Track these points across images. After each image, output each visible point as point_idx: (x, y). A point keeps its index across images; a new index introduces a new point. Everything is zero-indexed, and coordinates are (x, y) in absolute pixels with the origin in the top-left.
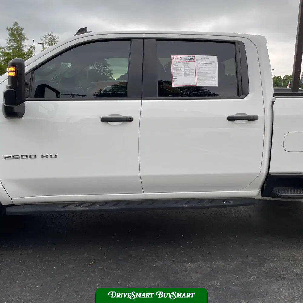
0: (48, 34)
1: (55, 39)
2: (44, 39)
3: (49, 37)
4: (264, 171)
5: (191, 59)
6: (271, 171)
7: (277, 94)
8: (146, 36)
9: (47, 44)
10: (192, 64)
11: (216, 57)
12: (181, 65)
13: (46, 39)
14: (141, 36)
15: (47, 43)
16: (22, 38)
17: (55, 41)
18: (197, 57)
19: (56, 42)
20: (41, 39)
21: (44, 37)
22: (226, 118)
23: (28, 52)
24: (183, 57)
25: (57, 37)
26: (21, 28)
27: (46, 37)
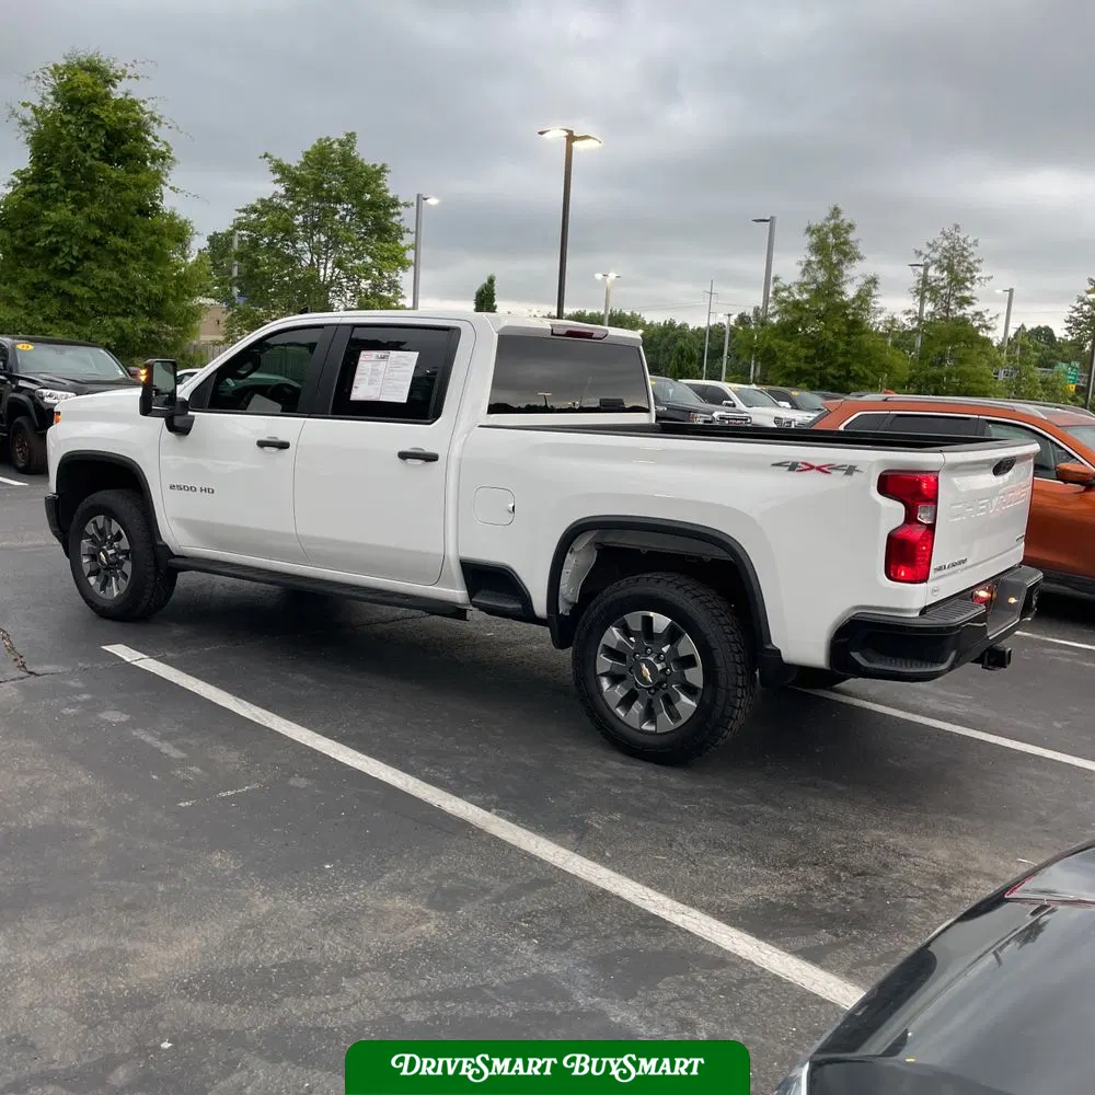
0: (943, 233)
1: (964, 249)
2: (927, 251)
3: (946, 243)
9: (934, 267)
13: (935, 250)
15: (934, 262)
16: (845, 254)
17: (962, 255)
19: (966, 257)
20: (916, 252)
21: (930, 245)
23: (858, 296)
25: (970, 241)
26: (850, 226)
27: (935, 242)
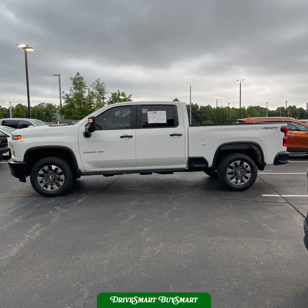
0: (96, 80)
3: (97, 83)
4: (187, 156)
5: (155, 113)
6: (189, 156)
7: (190, 126)
8: (137, 104)
9: (95, 90)
10: (155, 115)
11: (165, 111)
12: (151, 115)
14: (135, 104)
18: (158, 112)
19: (102, 87)
21: (93, 84)
22: (169, 135)
24: (152, 112)
25: (103, 83)
27: (94, 83)
